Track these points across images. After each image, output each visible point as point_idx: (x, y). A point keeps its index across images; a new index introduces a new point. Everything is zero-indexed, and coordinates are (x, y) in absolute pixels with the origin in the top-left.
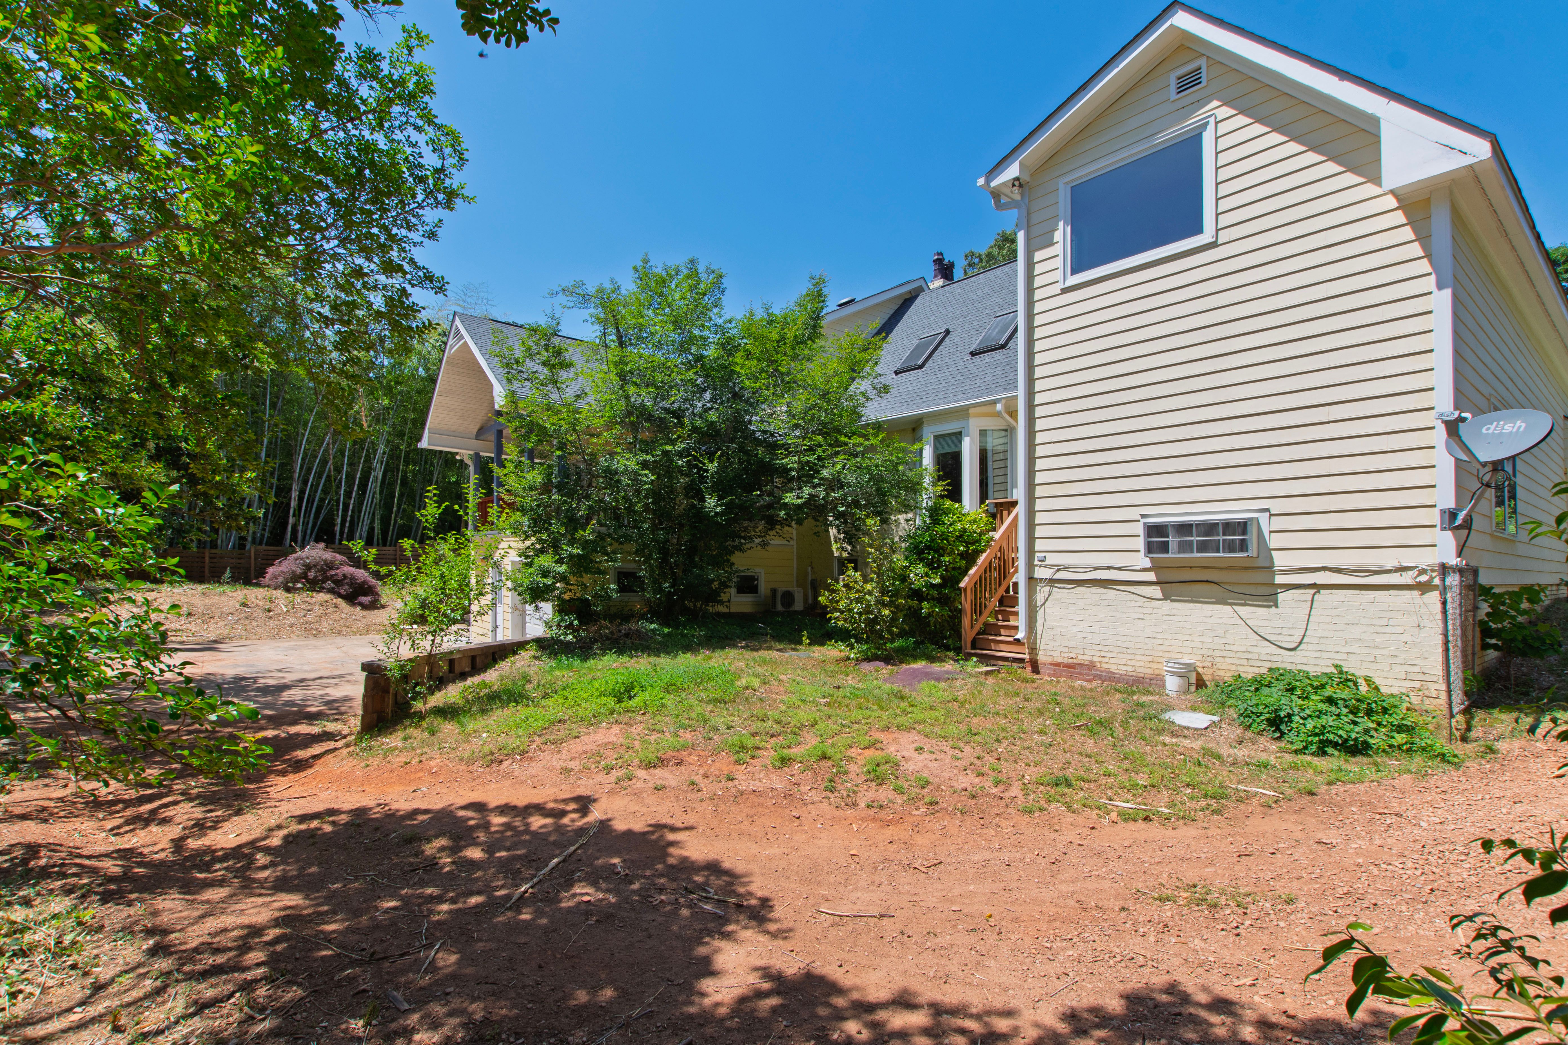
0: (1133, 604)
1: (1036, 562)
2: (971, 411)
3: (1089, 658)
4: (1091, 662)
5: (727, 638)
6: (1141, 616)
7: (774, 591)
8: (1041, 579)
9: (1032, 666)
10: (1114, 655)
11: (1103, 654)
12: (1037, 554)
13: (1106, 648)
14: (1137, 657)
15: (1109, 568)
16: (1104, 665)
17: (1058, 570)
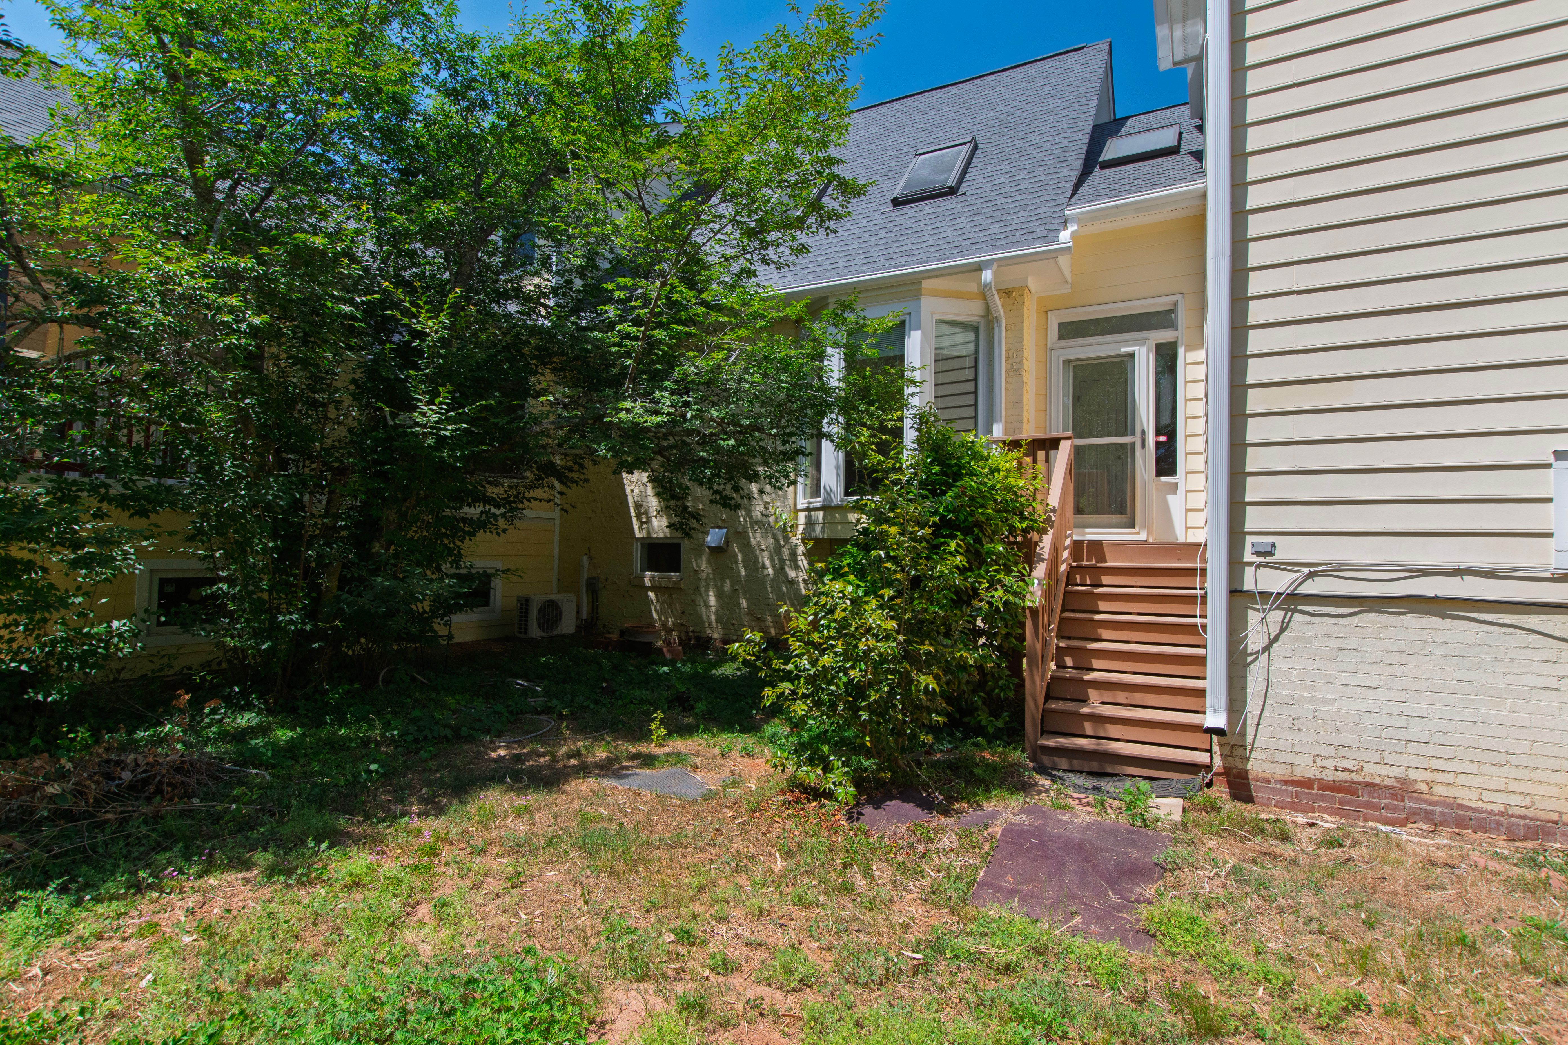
0: (1529, 654)
1: (1248, 556)
2: (926, 284)
3: (1398, 772)
4: (1402, 781)
5: (458, 737)
6: (1554, 683)
7: (524, 603)
8: (1265, 596)
9: (1230, 785)
10: (1473, 768)
11: (1436, 764)
12: (1249, 540)
13: (1448, 752)
14: (1537, 775)
15: (1458, 572)
16: (1439, 790)
17: (1311, 575)
